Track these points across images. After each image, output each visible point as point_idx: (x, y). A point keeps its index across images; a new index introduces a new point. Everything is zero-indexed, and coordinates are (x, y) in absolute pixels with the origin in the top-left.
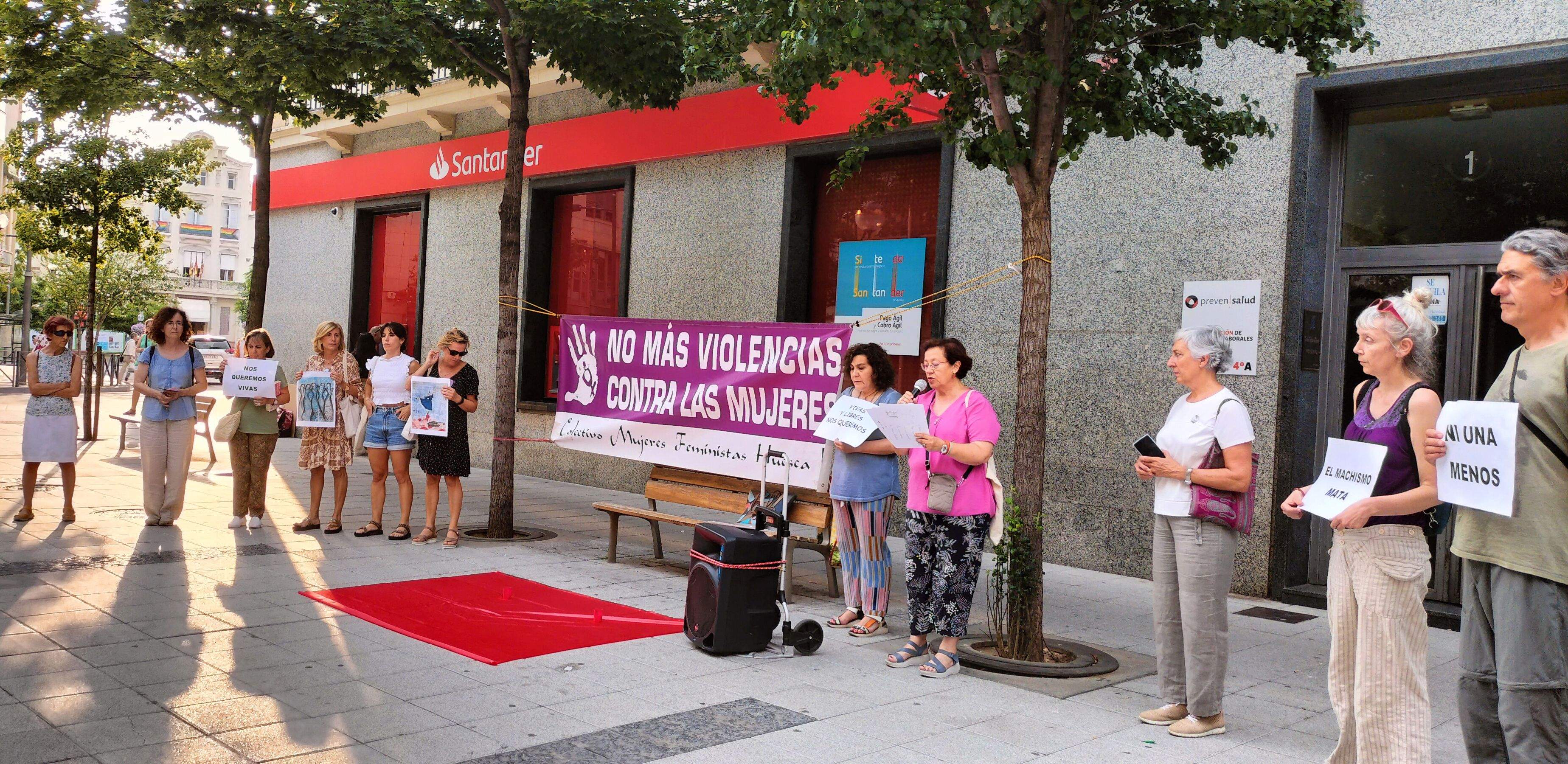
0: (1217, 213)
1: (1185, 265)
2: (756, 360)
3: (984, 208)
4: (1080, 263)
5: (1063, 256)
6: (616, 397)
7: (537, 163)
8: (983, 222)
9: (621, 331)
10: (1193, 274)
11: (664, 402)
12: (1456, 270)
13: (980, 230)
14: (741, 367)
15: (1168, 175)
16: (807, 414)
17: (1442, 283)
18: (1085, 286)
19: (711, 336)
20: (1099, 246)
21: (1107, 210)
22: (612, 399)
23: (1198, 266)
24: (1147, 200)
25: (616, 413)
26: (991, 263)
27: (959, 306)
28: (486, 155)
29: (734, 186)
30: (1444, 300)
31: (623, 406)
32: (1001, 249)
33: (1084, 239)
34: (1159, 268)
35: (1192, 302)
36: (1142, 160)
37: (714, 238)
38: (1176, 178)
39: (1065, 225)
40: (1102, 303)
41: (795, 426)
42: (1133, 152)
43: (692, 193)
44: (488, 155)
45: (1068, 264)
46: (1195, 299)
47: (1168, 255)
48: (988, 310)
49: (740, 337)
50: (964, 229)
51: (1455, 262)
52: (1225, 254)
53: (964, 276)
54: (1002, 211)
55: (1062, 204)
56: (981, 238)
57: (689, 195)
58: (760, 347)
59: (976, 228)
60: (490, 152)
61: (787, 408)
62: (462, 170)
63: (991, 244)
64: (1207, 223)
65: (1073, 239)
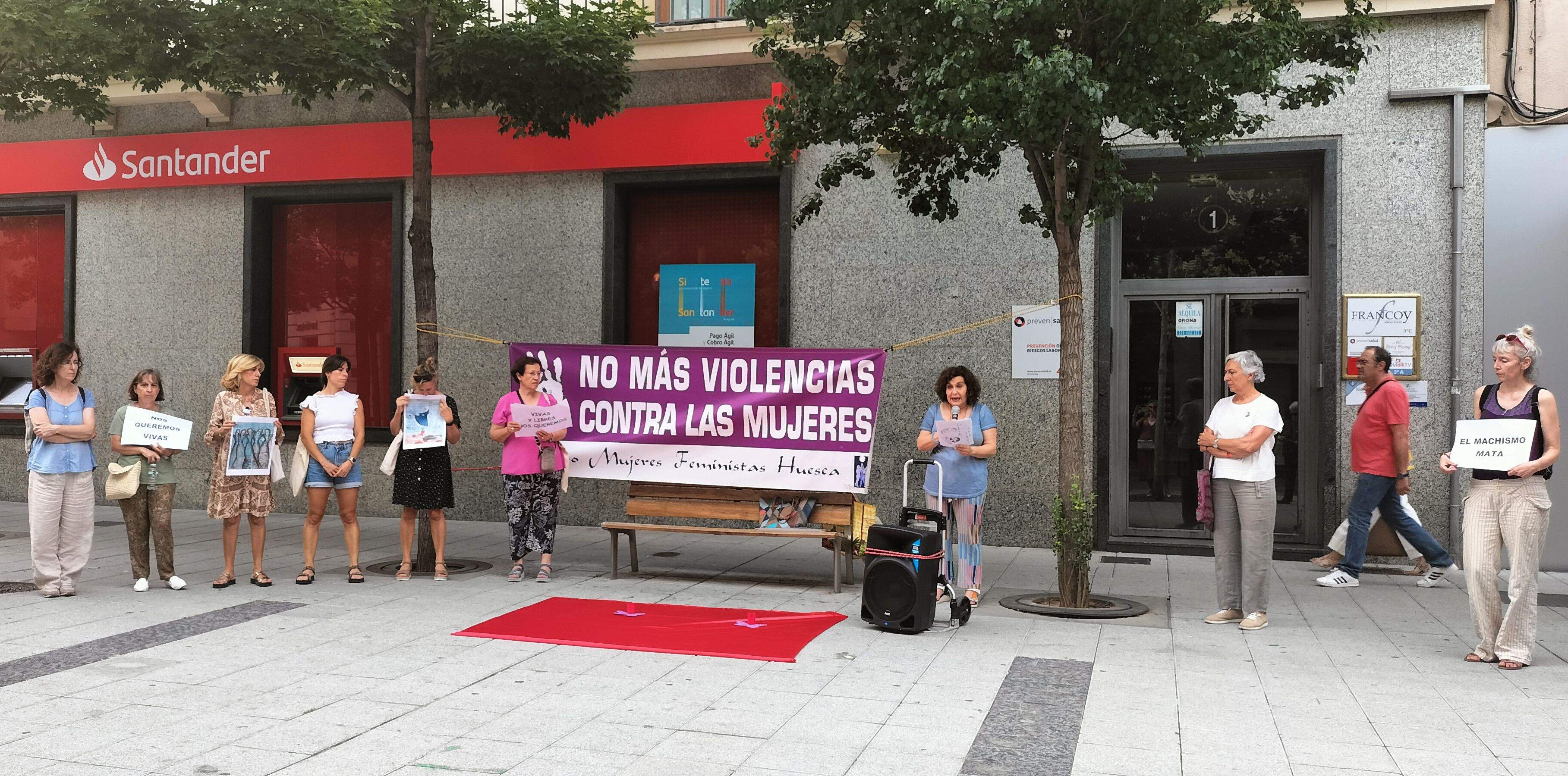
0: (1037, 251)
1: (1012, 292)
2: (775, 382)
3: (825, 240)
4: (919, 289)
5: (904, 283)
6: (592, 422)
7: (262, 169)
8: (825, 252)
9: (596, 358)
10: (1019, 300)
11: (660, 423)
12: (1208, 297)
13: (822, 259)
14: (756, 388)
15: (995, 220)
16: (837, 428)
17: (1197, 307)
18: (925, 309)
19: (717, 361)
20: (936, 275)
21: (941, 246)
22: (587, 422)
23: (1023, 293)
24: (977, 239)
25: (594, 436)
26: (835, 288)
27: (805, 325)
28: (179, 157)
29: (540, 208)
30: (1199, 319)
31: (603, 429)
32: (844, 276)
33: (923, 270)
34: (990, 294)
35: (1020, 322)
36: (971, 207)
37: (517, 259)
38: (1001, 223)
39: (904, 258)
40: (941, 323)
41: (823, 438)
42: (962, 200)
43: (486, 213)
44: (183, 157)
45: (909, 290)
46: (1023, 320)
47: (997, 284)
48: (834, 329)
49: (754, 362)
50: (807, 258)
51: (1208, 292)
52: (1045, 284)
53: (808, 299)
54: (843, 243)
55: (900, 240)
56: (823, 265)
57: (481, 214)
58: (781, 370)
59: (819, 258)
60: (186, 152)
61: (814, 423)
62: (136, 171)
63: (834, 271)
64: (1029, 260)
65: (912, 269)
